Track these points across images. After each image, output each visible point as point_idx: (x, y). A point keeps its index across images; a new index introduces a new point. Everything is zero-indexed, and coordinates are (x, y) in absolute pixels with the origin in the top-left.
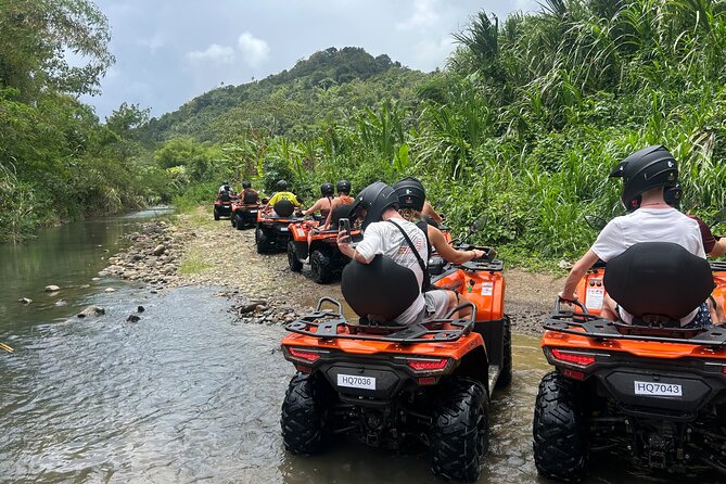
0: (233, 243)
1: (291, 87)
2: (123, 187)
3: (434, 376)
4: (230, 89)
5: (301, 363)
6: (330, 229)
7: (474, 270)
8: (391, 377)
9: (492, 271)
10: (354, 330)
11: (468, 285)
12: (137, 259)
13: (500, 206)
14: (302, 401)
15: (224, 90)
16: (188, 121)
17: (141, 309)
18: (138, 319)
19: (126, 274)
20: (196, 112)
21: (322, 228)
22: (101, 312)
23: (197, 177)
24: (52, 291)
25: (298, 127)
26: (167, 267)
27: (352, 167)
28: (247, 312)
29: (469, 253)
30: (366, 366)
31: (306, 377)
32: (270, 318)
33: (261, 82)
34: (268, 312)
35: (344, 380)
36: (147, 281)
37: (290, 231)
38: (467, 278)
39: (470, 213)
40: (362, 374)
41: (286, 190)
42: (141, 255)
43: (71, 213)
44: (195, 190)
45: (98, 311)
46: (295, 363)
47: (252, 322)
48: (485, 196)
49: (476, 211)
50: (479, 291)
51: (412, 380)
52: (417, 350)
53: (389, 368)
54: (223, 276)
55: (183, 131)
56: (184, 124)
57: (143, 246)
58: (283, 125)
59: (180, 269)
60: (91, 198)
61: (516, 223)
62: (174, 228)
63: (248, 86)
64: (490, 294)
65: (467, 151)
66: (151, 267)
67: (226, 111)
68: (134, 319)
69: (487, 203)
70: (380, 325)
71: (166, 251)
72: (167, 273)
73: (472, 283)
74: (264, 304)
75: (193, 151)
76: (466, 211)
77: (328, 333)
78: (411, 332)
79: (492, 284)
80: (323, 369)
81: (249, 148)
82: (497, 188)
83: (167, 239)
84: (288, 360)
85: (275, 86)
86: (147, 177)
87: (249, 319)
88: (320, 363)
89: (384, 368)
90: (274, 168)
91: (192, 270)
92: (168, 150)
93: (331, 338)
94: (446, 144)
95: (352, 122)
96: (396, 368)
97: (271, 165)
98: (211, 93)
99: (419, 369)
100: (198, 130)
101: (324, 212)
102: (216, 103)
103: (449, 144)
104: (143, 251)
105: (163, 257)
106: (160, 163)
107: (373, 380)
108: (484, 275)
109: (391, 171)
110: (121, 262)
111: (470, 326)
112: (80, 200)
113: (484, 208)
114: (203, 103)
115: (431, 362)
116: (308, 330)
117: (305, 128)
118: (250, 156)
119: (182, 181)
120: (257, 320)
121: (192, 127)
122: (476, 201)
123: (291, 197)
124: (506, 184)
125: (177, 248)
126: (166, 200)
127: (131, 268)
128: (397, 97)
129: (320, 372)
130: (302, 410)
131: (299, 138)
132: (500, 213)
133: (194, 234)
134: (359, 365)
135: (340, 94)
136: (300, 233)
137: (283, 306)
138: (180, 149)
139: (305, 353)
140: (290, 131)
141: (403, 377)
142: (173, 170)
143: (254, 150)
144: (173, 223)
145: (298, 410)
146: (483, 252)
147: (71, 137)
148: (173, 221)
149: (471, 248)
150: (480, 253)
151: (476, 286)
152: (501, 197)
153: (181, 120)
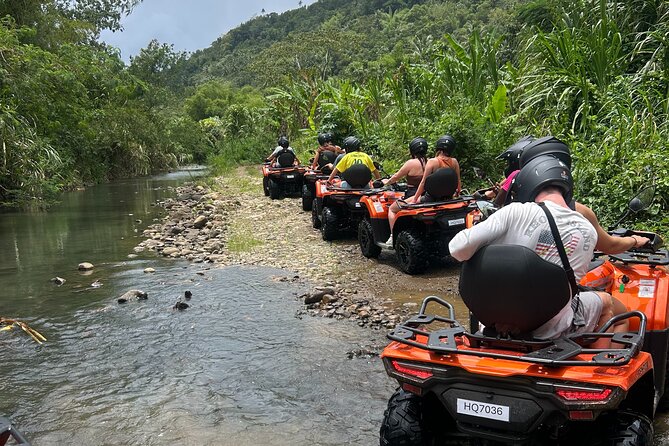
0: (286, 215)
1: (348, 13)
2: (150, 144)
3: (592, 409)
4: (273, 18)
5: (408, 381)
6: (422, 202)
7: (626, 263)
8: (530, 408)
9: (653, 265)
10: (476, 343)
11: (619, 283)
12: (176, 232)
13: (640, 169)
14: (405, 425)
15: (265, 19)
16: (223, 60)
17: (188, 295)
18: (186, 306)
19: (166, 250)
20: (231, 49)
21: (410, 201)
22: (143, 297)
23: (234, 130)
24: (85, 269)
25: (357, 65)
26: (213, 243)
27: (431, 116)
28: (312, 301)
29: (628, 240)
30: (495, 391)
31: (408, 395)
32: (341, 311)
33: (311, 7)
34: (338, 303)
35: (464, 407)
36: (191, 259)
37: (365, 206)
38: (617, 273)
39: (597, 179)
40: (490, 400)
41: (359, 150)
42: (180, 226)
43: (95, 174)
44: (233, 146)
45: (139, 295)
46: (401, 381)
47: (320, 315)
48: (618, 156)
49: (605, 177)
50: (635, 290)
51: (559, 412)
52: (568, 375)
53: (527, 395)
54: (279, 256)
55: (217, 73)
56: (218, 64)
57: (181, 217)
58: (338, 63)
59: (227, 245)
60: (115, 157)
61: (661, 193)
62: (214, 195)
63: (295, 12)
64: (651, 295)
65: (591, 94)
66: (193, 242)
67: (268, 46)
68: (182, 307)
69: (620, 165)
70: (513, 337)
71: (209, 223)
72: (213, 250)
73: (626, 281)
74: (332, 293)
75: (230, 98)
76: (591, 177)
77: (442, 346)
78: (559, 350)
79: (654, 282)
80: (438, 390)
81: (299, 95)
82: (634, 146)
83: (208, 209)
84: (390, 375)
85: (328, 12)
86: (177, 131)
87: (316, 312)
88: (432, 383)
89: (521, 394)
90: (331, 120)
91: (241, 247)
92: (199, 98)
93: (448, 352)
94: (563, 86)
95: (429, 57)
96: (539, 397)
97: (328, 116)
98: (250, 23)
99: (570, 399)
100: (235, 72)
101: (413, 181)
102: (256, 37)
103: (567, 85)
104: (181, 223)
105: (205, 230)
106: (191, 114)
107: (506, 410)
108: (642, 270)
109: (482, 121)
110: (158, 235)
111: (639, 344)
112: (103, 158)
113: (616, 173)
114: (242, 36)
115: (587, 392)
116: (414, 339)
117: (366, 66)
118: (300, 104)
119: (218, 136)
120: (325, 313)
121: (228, 67)
122: (605, 163)
123: (364, 158)
124: (648, 140)
125: (220, 219)
126: (199, 159)
127: (170, 243)
128: (486, 21)
129: (432, 394)
130: (406, 436)
131: (359, 80)
132: (639, 179)
133: (238, 203)
134: (486, 389)
135: (410, 19)
136: (377, 207)
137: (355, 296)
138: (215, 96)
139: (413, 369)
140: (347, 70)
141: (548, 408)
142: (207, 122)
143: (305, 96)
144: (212, 189)
145: (401, 437)
146: (645, 240)
147: (91, 84)
148: (212, 184)
149: (629, 234)
150: (643, 240)
151: (630, 285)
152: (640, 158)
153: (214, 60)
